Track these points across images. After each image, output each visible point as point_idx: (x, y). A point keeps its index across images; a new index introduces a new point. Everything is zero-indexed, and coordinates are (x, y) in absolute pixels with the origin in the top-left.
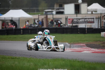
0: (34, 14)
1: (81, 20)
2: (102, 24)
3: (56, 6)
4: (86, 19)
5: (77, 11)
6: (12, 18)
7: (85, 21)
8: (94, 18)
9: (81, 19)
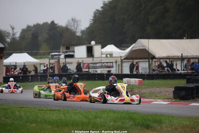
0: (40, 58)
1: (98, 65)
2: (120, 68)
3: (62, 49)
4: (104, 63)
5: (89, 54)
6: (16, 63)
7: (102, 66)
8: (113, 63)
9: (98, 63)
